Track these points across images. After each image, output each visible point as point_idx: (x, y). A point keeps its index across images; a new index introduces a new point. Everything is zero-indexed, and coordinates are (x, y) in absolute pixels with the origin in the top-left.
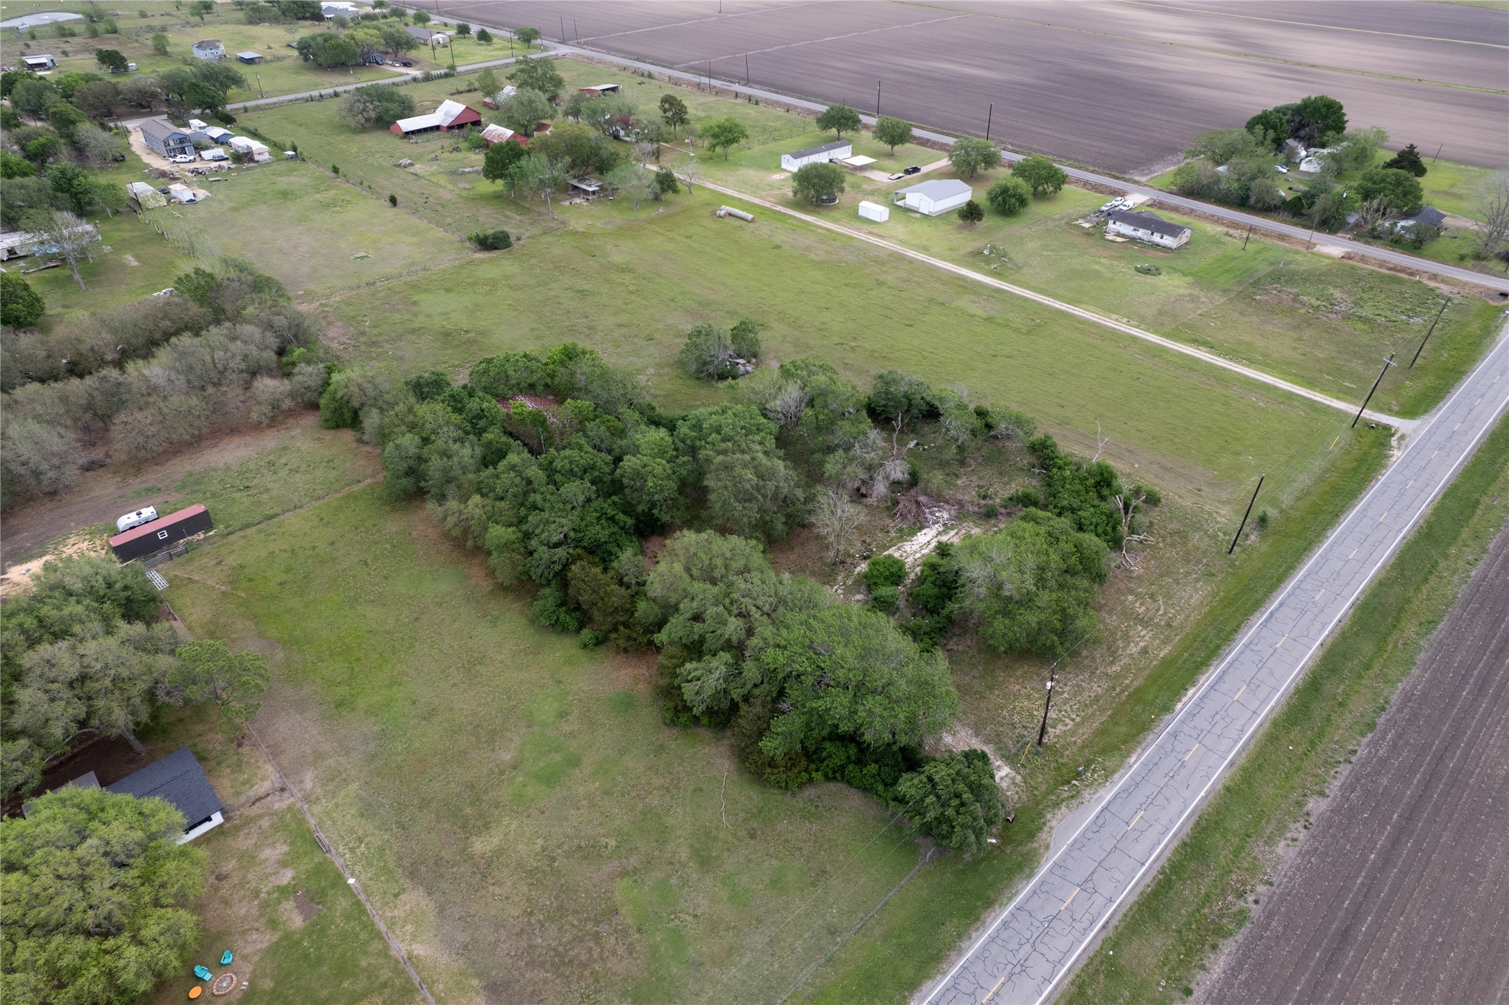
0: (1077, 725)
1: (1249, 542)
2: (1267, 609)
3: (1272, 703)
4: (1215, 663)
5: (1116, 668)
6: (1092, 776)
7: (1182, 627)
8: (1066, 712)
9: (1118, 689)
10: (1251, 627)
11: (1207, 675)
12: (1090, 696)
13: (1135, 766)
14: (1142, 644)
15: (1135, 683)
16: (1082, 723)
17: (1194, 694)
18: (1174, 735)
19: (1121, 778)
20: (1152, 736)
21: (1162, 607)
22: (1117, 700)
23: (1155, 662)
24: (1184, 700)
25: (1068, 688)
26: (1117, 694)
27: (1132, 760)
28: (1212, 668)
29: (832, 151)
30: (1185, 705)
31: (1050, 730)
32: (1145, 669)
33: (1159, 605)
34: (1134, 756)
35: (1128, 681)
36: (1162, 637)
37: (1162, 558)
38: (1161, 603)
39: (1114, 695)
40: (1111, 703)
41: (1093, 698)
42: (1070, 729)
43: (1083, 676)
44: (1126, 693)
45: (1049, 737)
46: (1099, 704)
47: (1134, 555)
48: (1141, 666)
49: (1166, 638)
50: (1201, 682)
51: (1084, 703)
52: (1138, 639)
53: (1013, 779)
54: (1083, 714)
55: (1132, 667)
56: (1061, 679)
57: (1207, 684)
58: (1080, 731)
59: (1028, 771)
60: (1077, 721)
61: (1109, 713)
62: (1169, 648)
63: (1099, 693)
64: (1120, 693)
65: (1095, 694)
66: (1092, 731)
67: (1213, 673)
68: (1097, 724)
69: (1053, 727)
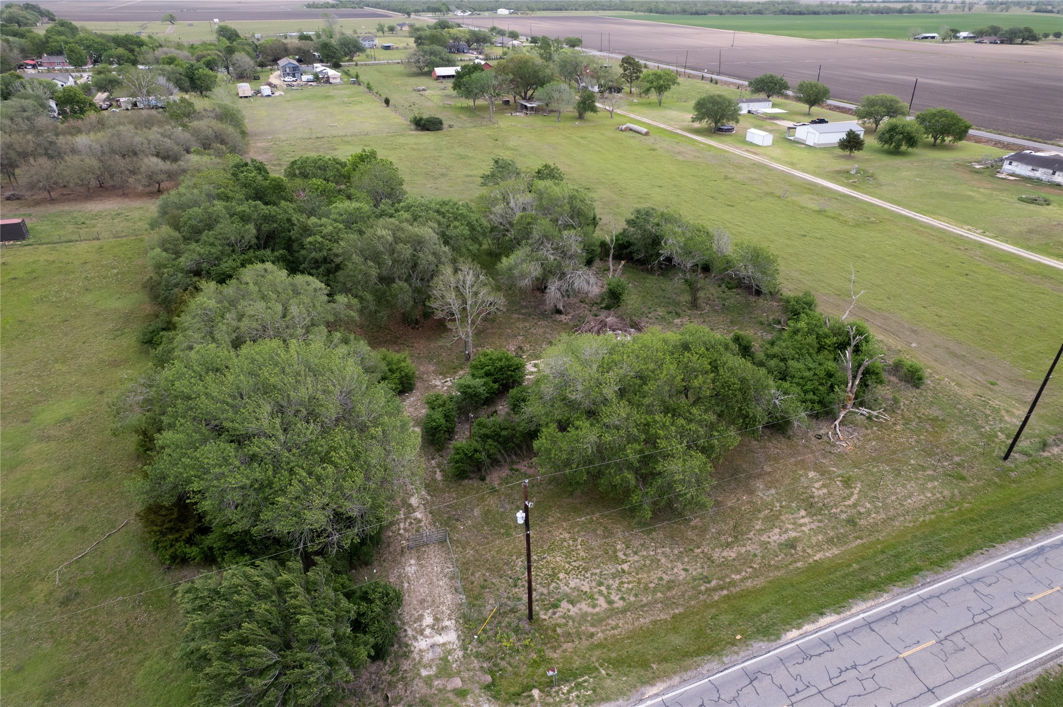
0: (612, 612)
1: (1046, 454)
3: (977, 686)
4: (896, 590)
5: (731, 554)
6: (569, 692)
7: (874, 528)
8: (608, 587)
9: (714, 583)
10: (991, 558)
11: (871, 603)
12: (661, 579)
14: (793, 534)
15: (748, 584)
16: (624, 611)
18: (752, 677)
20: (714, 665)
21: (855, 496)
22: (702, 597)
23: (799, 564)
24: (808, 628)
25: (636, 558)
26: (707, 590)
27: (654, 690)
28: (886, 596)
29: (751, 104)
30: (803, 635)
31: (564, 605)
32: (777, 568)
33: (852, 494)
34: (659, 687)
35: (738, 577)
36: (832, 534)
37: (891, 441)
38: (856, 491)
39: (703, 588)
40: (690, 598)
41: (664, 583)
42: (597, 614)
43: (672, 549)
44: (725, 592)
45: (554, 613)
46: (669, 594)
47: (850, 430)
48: (772, 563)
49: (837, 537)
50: (854, 611)
51: (646, 585)
52: (791, 527)
53: (449, 652)
54: (632, 599)
55: (758, 560)
56: (636, 543)
57: (862, 616)
58: (612, 623)
59: (482, 649)
60: (615, 605)
61: (677, 611)
62: (836, 551)
63: (681, 578)
64: (714, 589)
65: (672, 578)
66: (631, 628)
67: (883, 603)
68: (647, 621)
69: (572, 602)
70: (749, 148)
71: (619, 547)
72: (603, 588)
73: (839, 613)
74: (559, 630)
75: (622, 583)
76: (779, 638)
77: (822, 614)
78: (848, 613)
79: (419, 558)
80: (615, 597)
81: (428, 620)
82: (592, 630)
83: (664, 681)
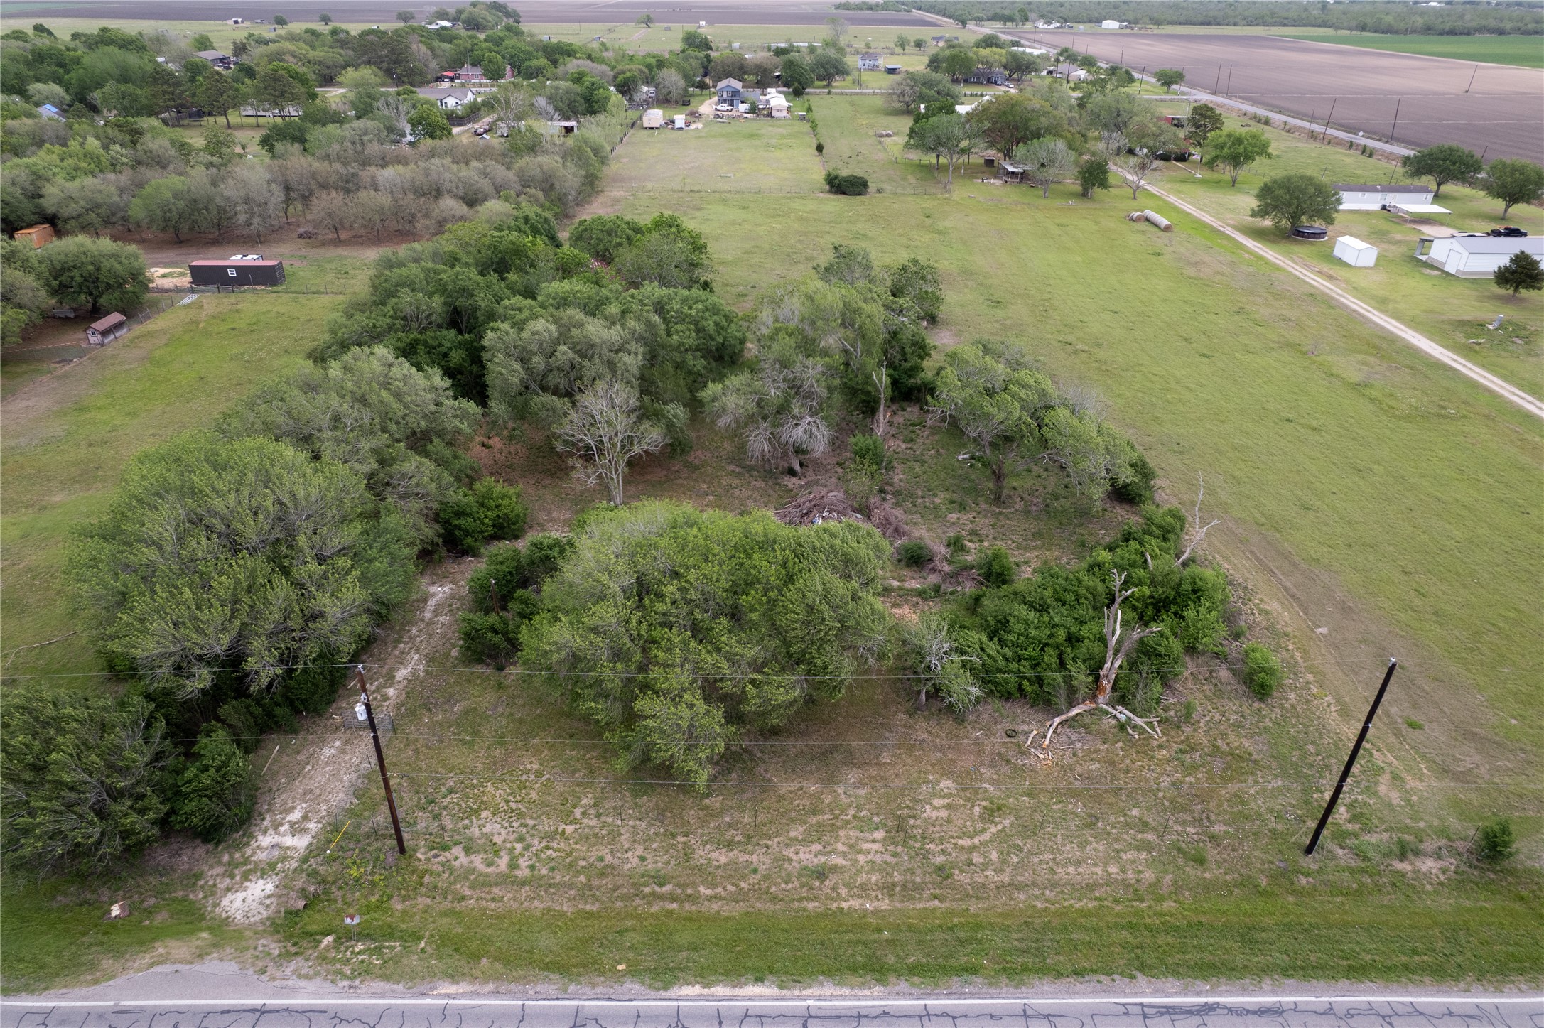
0: (507, 880)
1: (1399, 866)
2: (1213, 991)
4: (903, 986)
5: (721, 858)
6: (360, 953)
7: (975, 891)
8: (527, 848)
9: (667, 888)
10: (1106, 992)
11: (845, 991)
12: (601, 859)
13: (429, 1001)
14: (837, 860)
15: (715, 906)
16: (523, 883)
17: (761, 998)
19: (374, 995)
20: (551, 989)
21: (987, 836)
22: (638, 902)
23: (811, 906)
24: (720, 990)
25: (594, 822)
26: (653, 894)
27: (451, 989)
28: (878, 989)
29: (1391, 195)
30: (700, 998)
31: (458, 851)
32: (774, 899)
33: (984, 831)
34: (464, 987)
35: (709, 892)
36: (897, 877)
37: (1127, 772)
38: (994, 829)
39: (647, 890)
40: (622, 898)
41: (600, 865)
42: (487, 875)
43: (649, 825)
44: (674, 906)
45: (435, 856)
46: (596, 882)
47: (1073, 738)
48: (773, 889)
49: (904, 887)
50: (808, 992)
51: (577, 859)
52: (841, 847)
53: (283, 859)
54: (544, 871)
55: (754, 879)
56: (610, 803)
57: (810, 1003)
58: (497, 891)
59: (322, 869)
60: (516, 872)
61: (588, 907)
62: (885, 905)
63: (626, 867)
64: (661, 897)
65: (616, 862)
66: (515, 905)
67: (866, 998)
68: (542, 906)
69: (468, 850)
70: (1326, 268)
71: (584, 801)
72: (519, 847)
73: (781, 988)
74: (427, 879)
75: (548, 848)
76: (666, 988)
77: (759, 980)
78: (797, 993)
79: (347, 742)
80: (523, 863)
81: (296, 816)
82: (468, 892)
83: (472, 983)
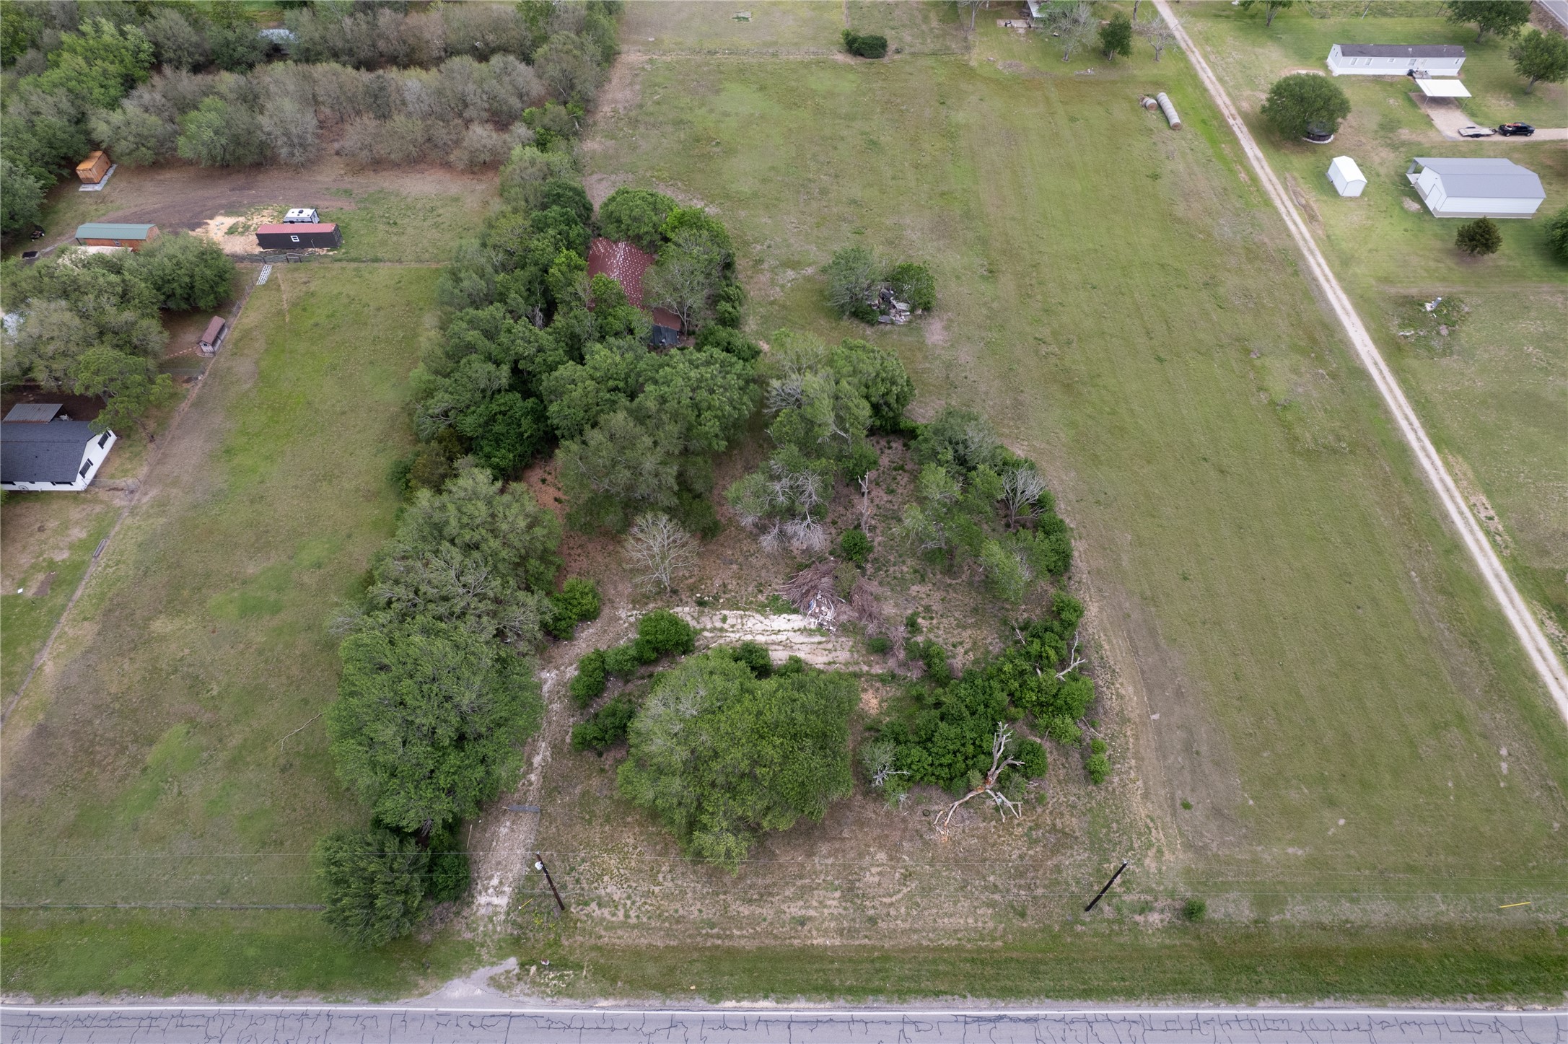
0: (625, 925)
1: (1138, 919)
2: (1005, 1008)
4: (842, 1002)
5: (745, 910)
6: (553, 979)
7: (892, 934)
8: (633, 903)
9: (715, 931)
10: (949, 1007)
11: (811, 1005)
12: (676, 911)
13: (594, 1011)
14: (812, 913)
15: (742, 942)
16: (634, 927)
17: (767, 1009)
18: (674, 1024)
19: (566, 1007)
20: (657, 1003)
21: (900, 896)
22: (699, 939)
23: (796, 942)
24: (745, 1004)
25: (670, 884)
26: (707, 934)
27: (603, 1003)
28: (828, 1004)
30: (735, 1009)
31: (594, 905)
32: (776, 937)
33: (899, 891)
34: (611, 1002)
35: (738, 933)
36: (846, 924)
37: (993, 845)
38: (905, 890)
39: (704, 932)
40: (690, 936)
41: (676, 916)
42: (613, 922)
43: (703, 886)
44: (719, 942)
45: (582, 910)
46: (674, 927)
47: (965, 817)
48: (775, 932)
49: (849, 931)
50: (792, 1006)
51: (663, 911)
52: (815, 904)
53: (496, 914)
54: (645, 920)
55: (764, 925)
56: (679, 870)
57: (792, 1013)
58: (620, 932)
59: (519, 920)
60: (629, 921)
61: (672, 943)
62: (837, 942)
63: (692, 917)
64: (712, 936)
65: (686, 913)
66: (631, 942)
67: (821, 1009)
68: (646, 942)
69: (600, 905)
70: (1312, 198)
71: (663, 869)
72: (629, 902)
73: (778, 1003)
74: (579, 924)
75: (645, 903)
76: (717, 1003)
77: (766, 997)
78: (785, 1006)
79: (513, 823)
80: (632, 914)
81: (495, 882)
82: (603, 933)
83: (615, 999)
